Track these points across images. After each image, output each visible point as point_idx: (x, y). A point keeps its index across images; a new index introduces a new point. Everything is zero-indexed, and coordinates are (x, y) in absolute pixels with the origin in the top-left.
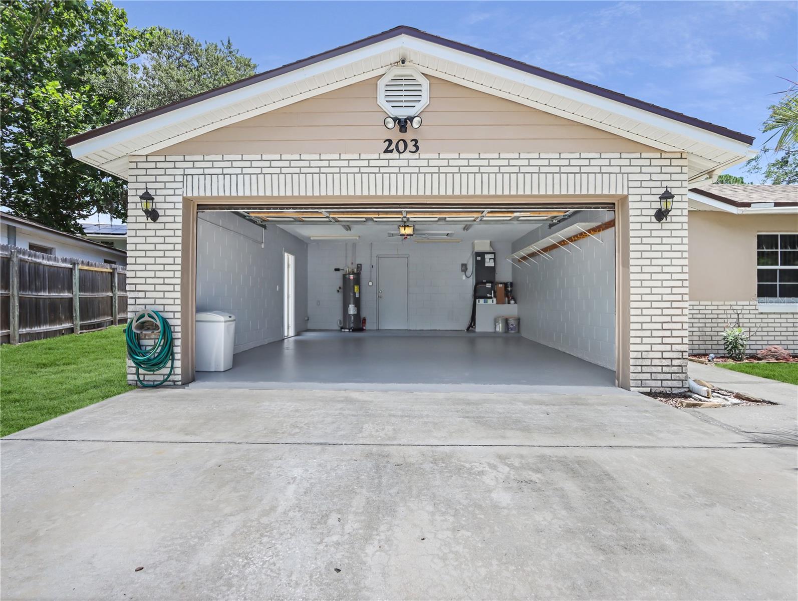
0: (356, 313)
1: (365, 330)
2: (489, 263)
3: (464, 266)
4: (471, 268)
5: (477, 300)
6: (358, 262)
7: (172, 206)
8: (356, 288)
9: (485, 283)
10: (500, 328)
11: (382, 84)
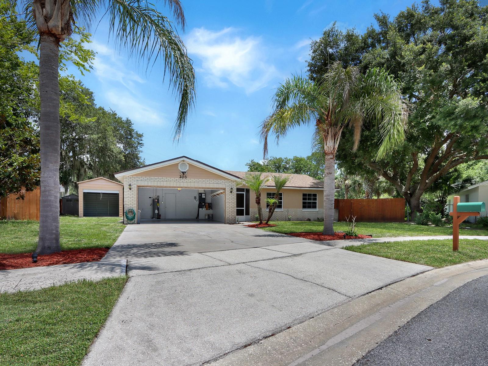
0: (158, 213)
2: (203, 197)
3: (195, 197)
4: (197, 198)
5: (200, 208)
6: (158, 195)
7: (134, 187)
8: (158, 204)
9: (202, 203)
10: (207, 217)
11: (179, 164)
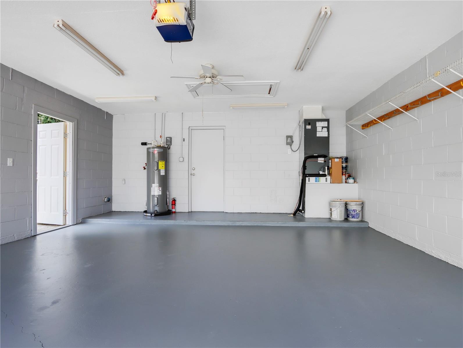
0: (161, 194)
1: (175, 212)
2: (321, 133)
3: (289, 139)
4: (298, 140)
5: (307, 179)
6: (167, 135)
8: (162, 164)
9: (317, 158)
10: (338, 215)
